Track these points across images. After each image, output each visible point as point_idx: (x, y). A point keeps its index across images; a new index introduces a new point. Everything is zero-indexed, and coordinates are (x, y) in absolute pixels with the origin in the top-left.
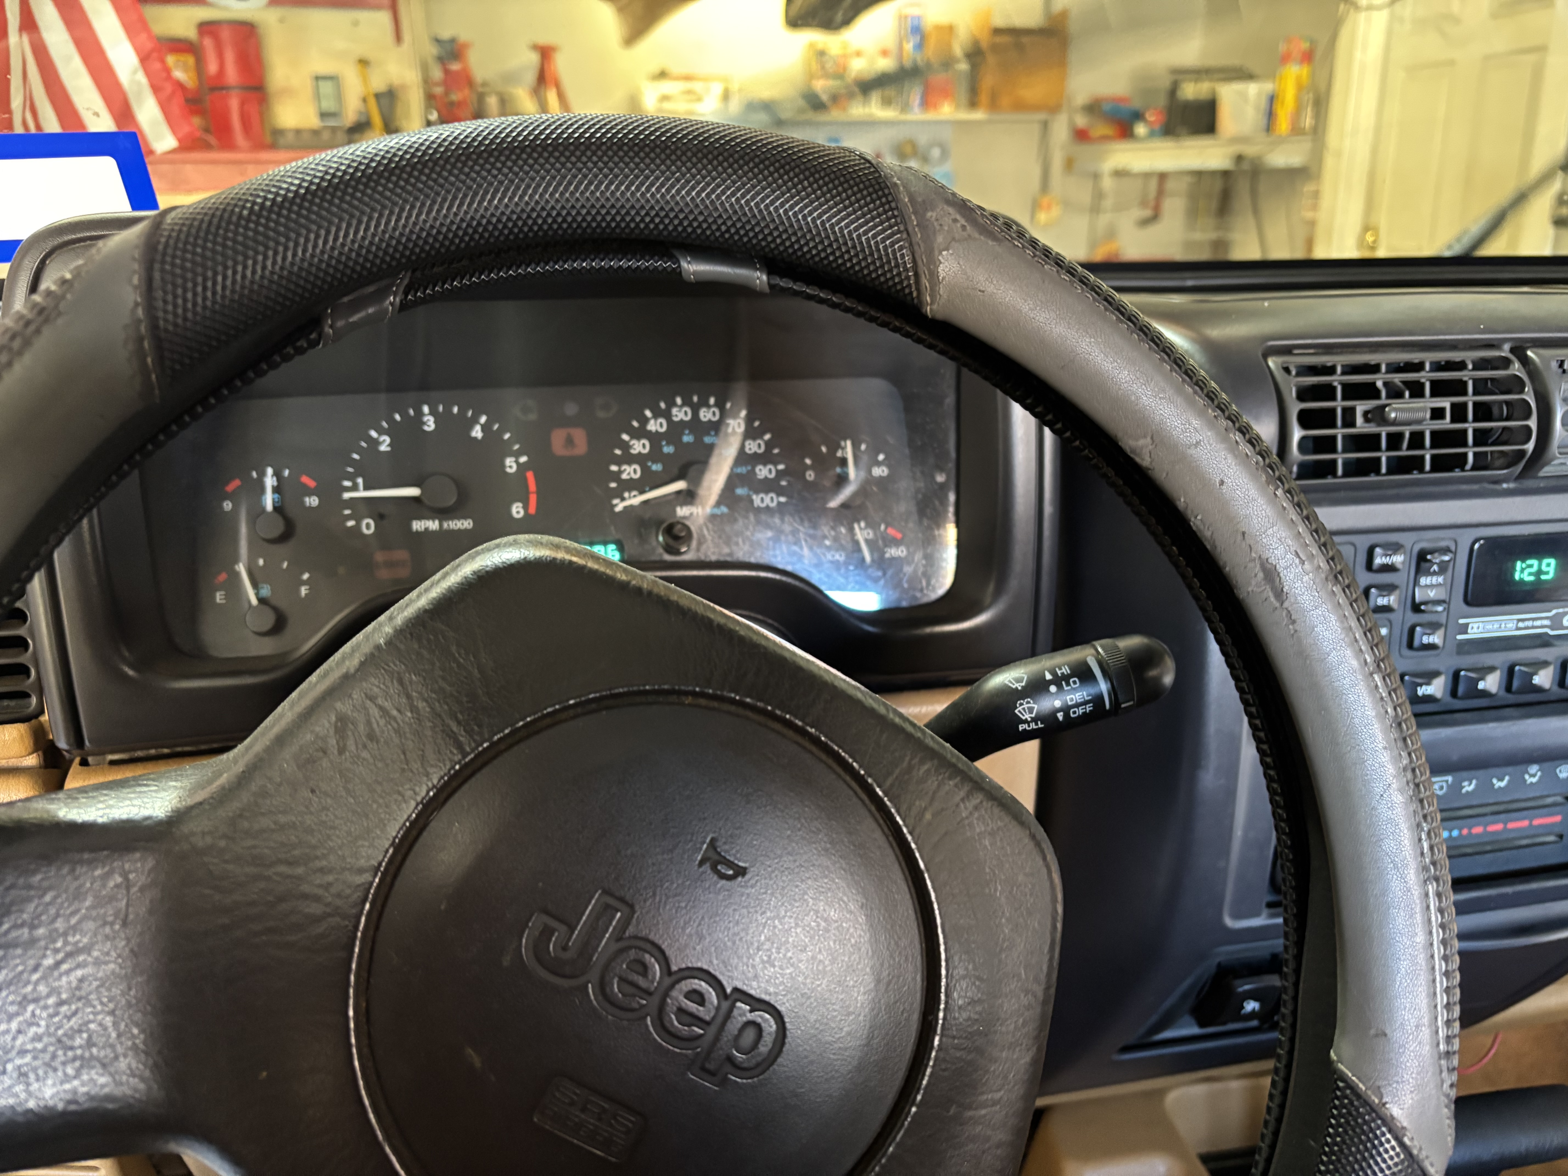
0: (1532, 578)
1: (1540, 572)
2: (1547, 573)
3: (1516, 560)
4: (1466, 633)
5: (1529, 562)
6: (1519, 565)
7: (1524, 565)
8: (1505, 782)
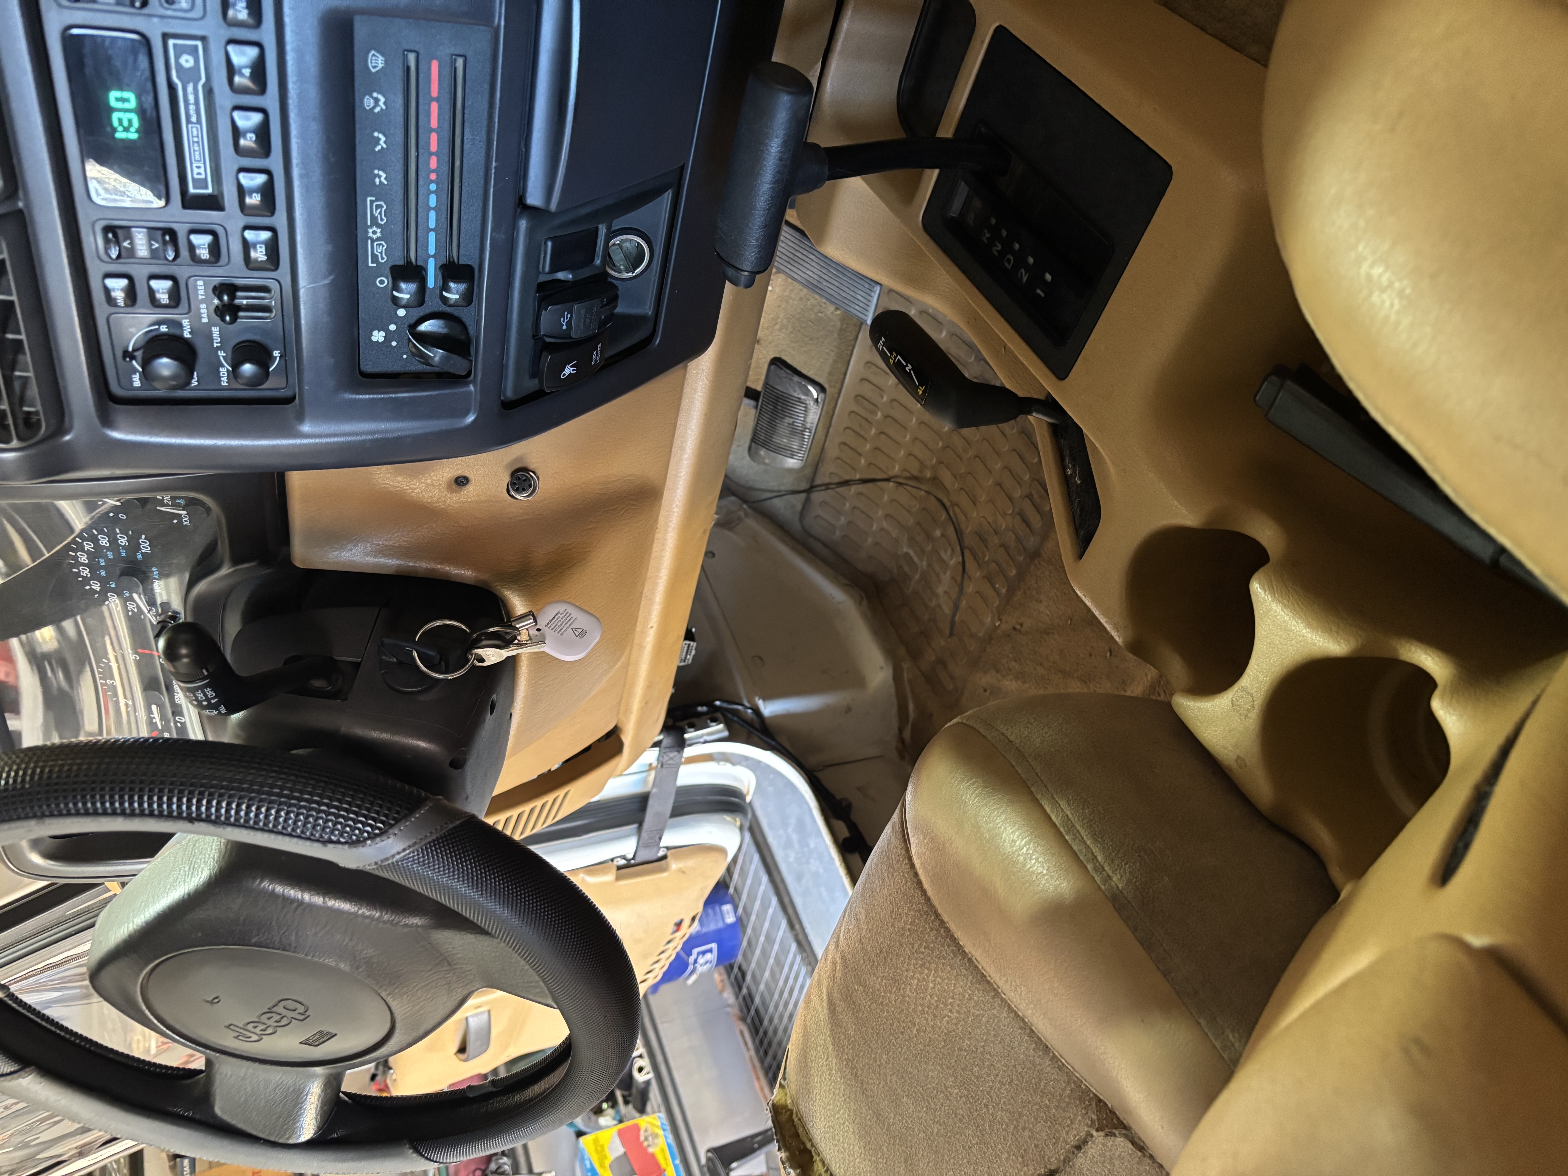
0: (135, 117)
1: (127, 109)
2: (127, 100)
3: (112, 134)
4: (206, 179)
5: (115, 123)
6: (120, 135)
7: (120, 129)
8: (381, 136)
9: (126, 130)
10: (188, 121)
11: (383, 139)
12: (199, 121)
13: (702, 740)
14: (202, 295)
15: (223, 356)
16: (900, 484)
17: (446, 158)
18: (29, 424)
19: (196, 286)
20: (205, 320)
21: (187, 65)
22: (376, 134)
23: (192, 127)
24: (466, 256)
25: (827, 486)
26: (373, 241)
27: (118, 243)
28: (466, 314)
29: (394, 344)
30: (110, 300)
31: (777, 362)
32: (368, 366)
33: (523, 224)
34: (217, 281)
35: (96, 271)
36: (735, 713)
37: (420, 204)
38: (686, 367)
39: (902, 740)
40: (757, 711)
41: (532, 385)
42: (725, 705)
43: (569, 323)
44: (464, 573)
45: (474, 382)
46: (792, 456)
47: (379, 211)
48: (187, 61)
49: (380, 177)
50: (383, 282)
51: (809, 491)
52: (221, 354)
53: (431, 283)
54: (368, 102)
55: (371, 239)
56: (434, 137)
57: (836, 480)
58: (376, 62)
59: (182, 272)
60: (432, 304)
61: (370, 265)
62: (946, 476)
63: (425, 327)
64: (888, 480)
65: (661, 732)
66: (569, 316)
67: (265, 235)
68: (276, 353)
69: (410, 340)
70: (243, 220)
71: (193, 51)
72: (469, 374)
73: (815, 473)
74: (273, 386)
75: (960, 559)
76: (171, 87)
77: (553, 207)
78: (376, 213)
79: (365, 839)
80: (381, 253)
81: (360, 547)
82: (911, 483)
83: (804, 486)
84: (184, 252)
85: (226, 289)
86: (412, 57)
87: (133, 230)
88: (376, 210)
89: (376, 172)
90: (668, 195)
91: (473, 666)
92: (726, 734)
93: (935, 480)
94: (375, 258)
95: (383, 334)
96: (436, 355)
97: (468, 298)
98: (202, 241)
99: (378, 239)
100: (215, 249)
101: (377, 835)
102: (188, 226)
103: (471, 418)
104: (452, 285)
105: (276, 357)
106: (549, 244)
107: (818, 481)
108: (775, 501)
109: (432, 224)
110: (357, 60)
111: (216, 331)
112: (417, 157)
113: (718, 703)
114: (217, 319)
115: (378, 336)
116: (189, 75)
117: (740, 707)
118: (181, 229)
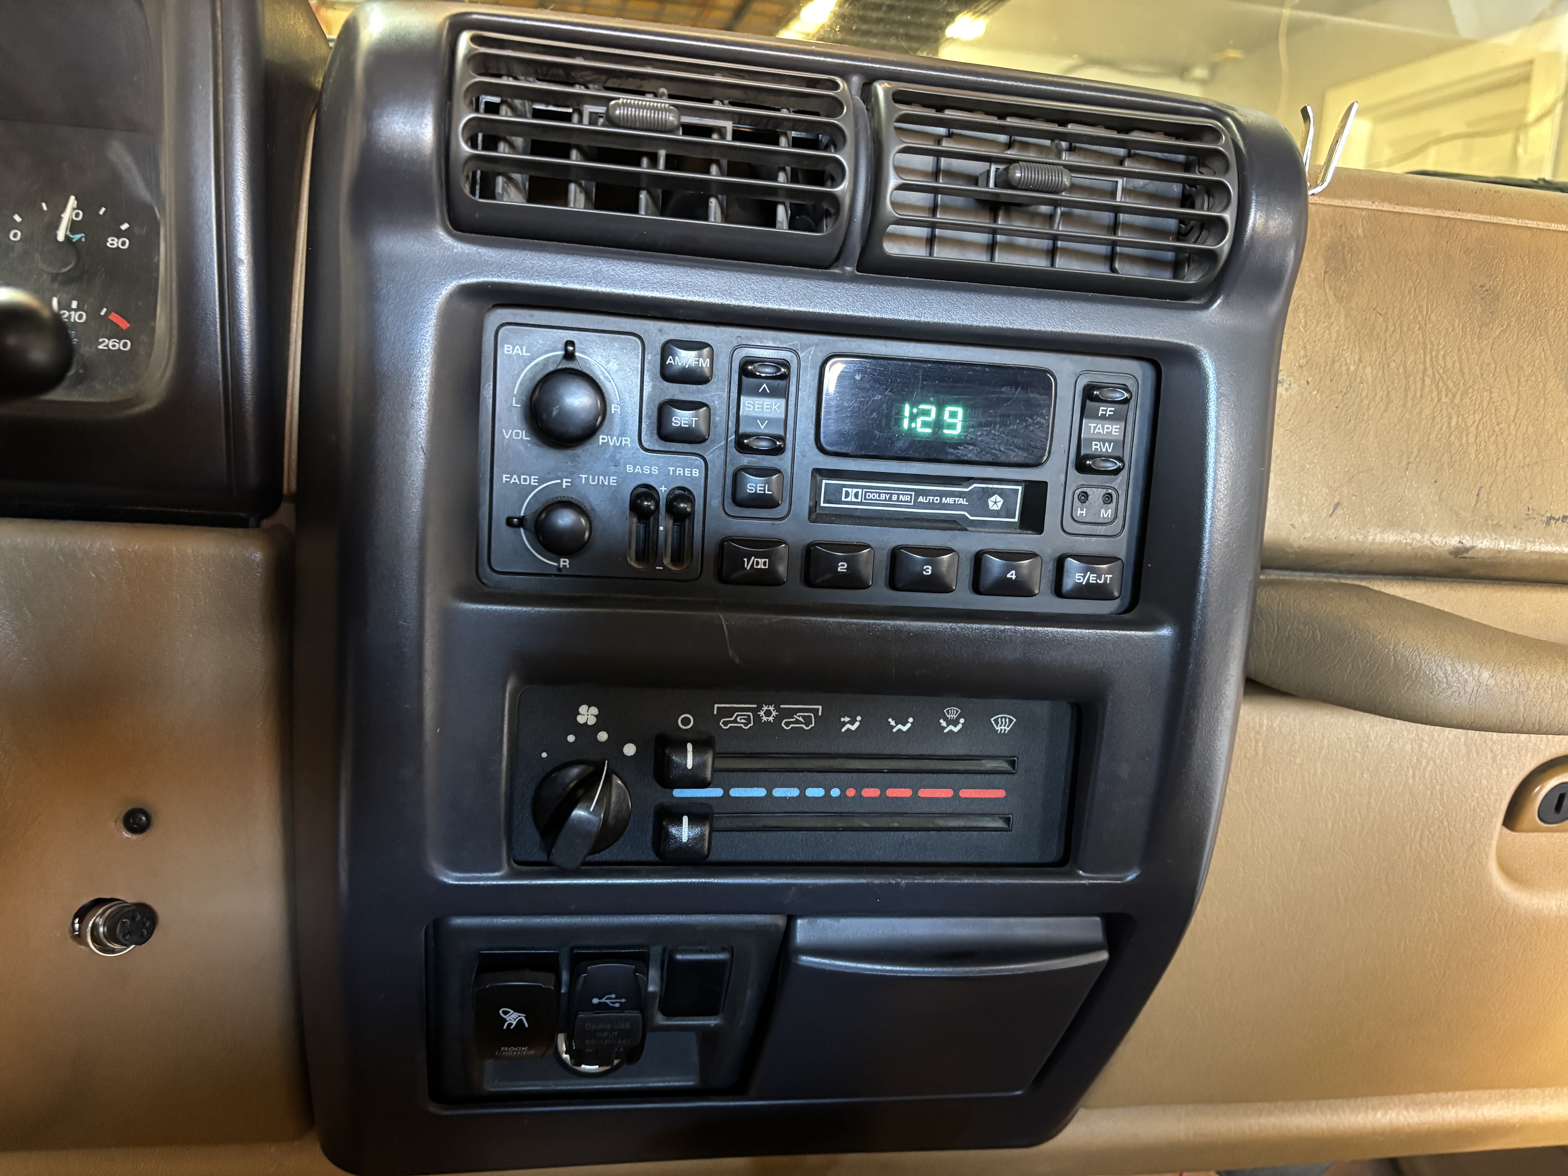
0: (929, 431)
1: (938, 424)
2: (952, 426)
3: (903, 402)
5: (923, 407)
6: (907, 409)
7: (915, 411)
8: (909, 725)
9: (913, 417)
10: (918, 493)
11: (905, 729)
12: (917, 505)
14: (674, 471)
15: (561, 484)
17: (876, 808)
19: (691, 466)
20: (631, 469)
21: (991, 501)
22: (911, 720)
23: (911, 495)
26: (755, 711)
27: (764, 377)
29: (571, 738)
30: (673, 347)
33: (768, 921)
34: (698, 496)
37: (811, 775)
43: (603, 1007)
47: (801, 719)
48: (995, 503)
49: (852, 722)
50: (689, 722)
55: (759, 708)
56: (906, 793)
58: (1003, 725)
59: (716, 449)
61: (716, 706)
66: (617, 1005)
68: (564, 563)
70: (794, 543)
76: (965, 481)
77: (797, 959)
78: (797, 717)
80: (735, 721)
84: (746, 460)
85: (684, 507)
86: (1010, 766)
87: (783, 401)
88: (802, 716)
89: (859, 718)
94: (729, 712)
95: (592, 721)
99: (757, 718)
105: (559, 562)
106: (723, 957)
109: (779, 792)
110: (1004, 701)
111: (608, 481)
112: (881, 771)
114: (632, 486)
116: (977, 503)
118: (782, 462)
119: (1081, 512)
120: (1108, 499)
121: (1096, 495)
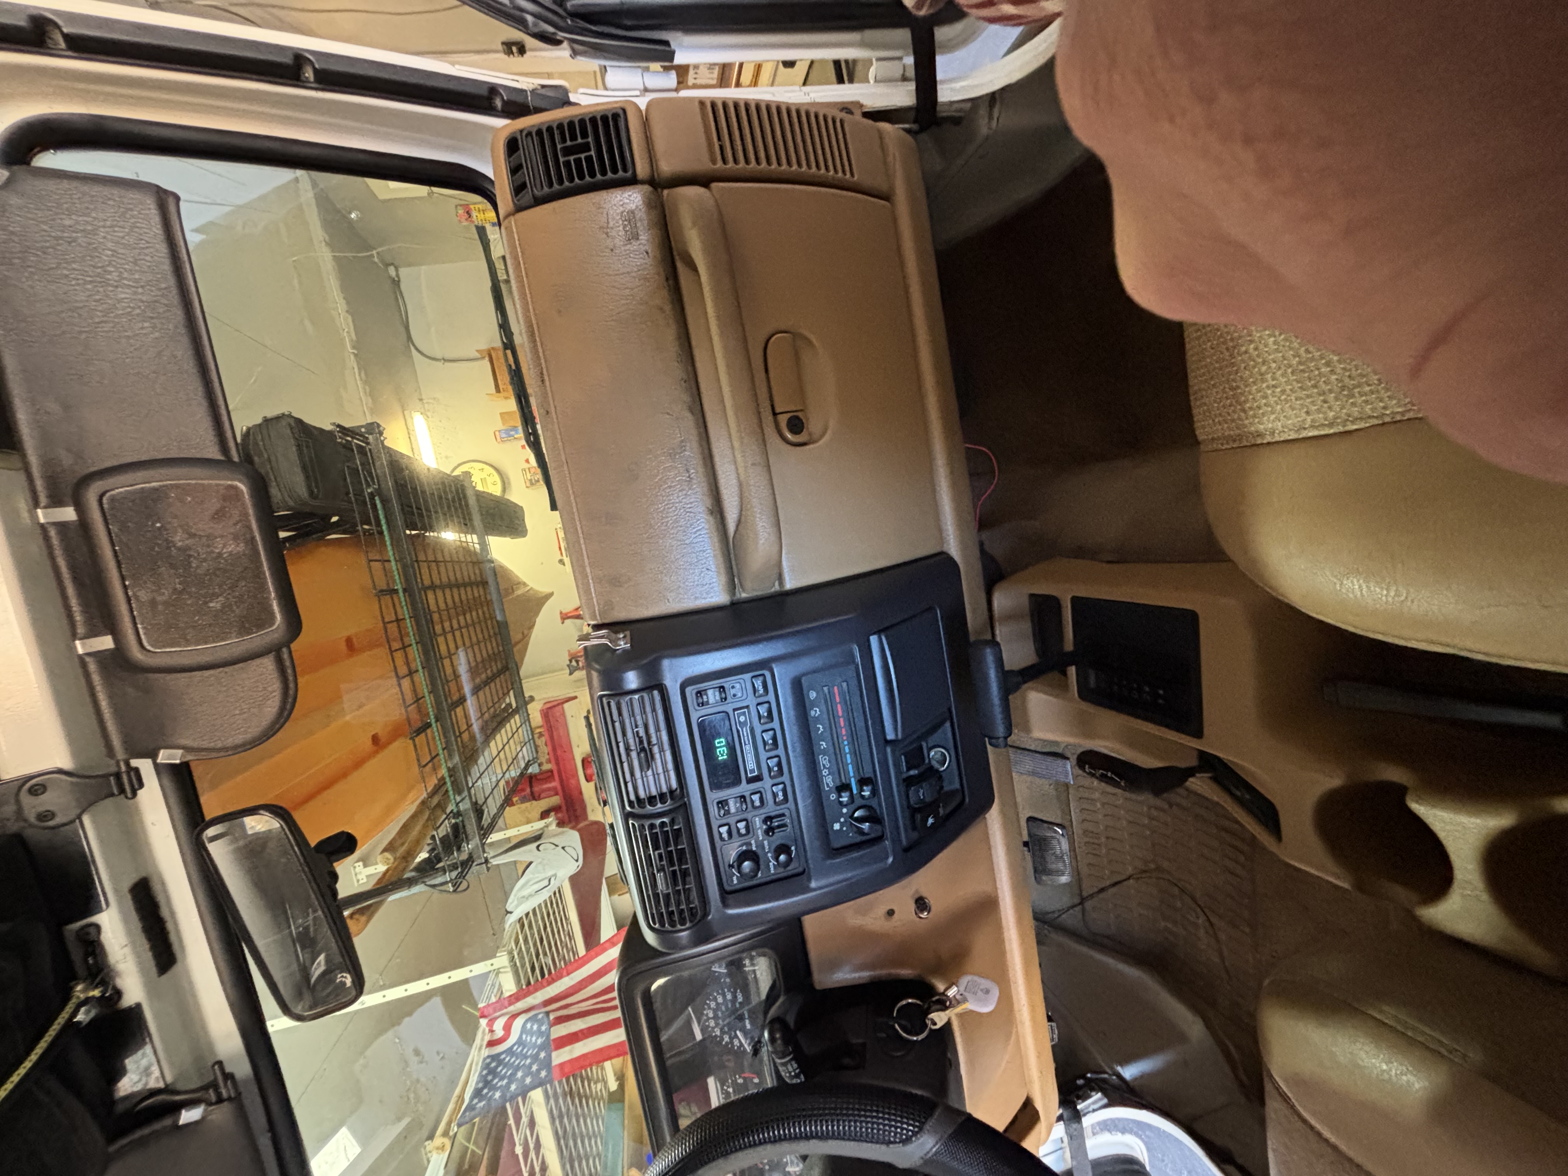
0: (725, 749)
1: (723, 747)
2: (722, 742)
3: (719, 761)
4: (755, 768)
5: (718, 754)
6: (720, 758)
9: (722, 755)
10: (745, 744)
11: (821, 727)
12: (749, 743)
13: (1091, 1109)
14: (758, 825)
15: (771, 856)
16: (1138, 878)
17: (848, 728)
18: (692, 912)
19: (756, 821)
20: (761, 838)
22: (818, 726)
23: (747, 746)
24: (868, 774)
25: (1091, 896)
26: (825, 777)
27: (723, 808)
28: (874, 803)
29: (845, 828)
30: (722, 839)
31: (1030, 819)
32: (836, 844)
33: (889, 750)
34: (763, 816)
35: (715, 824)
36: (1104, 1081)
37: (842, 753)
38: (985, 818)
39: (1242, 1085)
40: (1119, 1076)
41: (915, 835)
42: (1095, 1076)
43: (923, 794)
44: (906, 972)
45: (887, 839)
46: (1063, 874)
48: (742, 719)
50: (833, 797)
51: (1081, 903)
52: (769, 855)
53: (855, 791)
54: (813, 713)
55: (824, 775)
56: (842, 720)
57: (1096, 890)
58: (813, 695)
59: (749, 816)
60: (859, 802)
61: (826, 789)
62: (1165, 864)
63: (856, 815)
64: (1129, 878)
65: (1059, 1107)
66: (922, 791)
67: (781, 786)
68: (793, 848)
69: (851, 824)
70: (771, 782)
71: (744, 713)
72: (883, 836)
73: (1081, 890)
74: (794, 867)
75: (1205, 918)
76: (738, 731)
77: (900, 736)
78: (824, 762)
79: (911, 1137)
80: (830, 781)
81: (847, 968)
82: (1144, 875)
83: (1077, 900)
84: (749, 806)
85: (768, 819)
86: (825, 689)
87: (729, 800)
90: (948, 724)
91: (931, 1030)
92: (1105, 1101)
93: (1159, 869)
94: (828, 785)
96: (866, 826)
97: (874, 792)
98: (756, 798)
99: (827, 775)
100: (761, 800)
101: (917, 1133)
102: (749, 793)
103: (890, 860)
104: (865, 788)
105: (793, 850)
106: (903, 757)
107: (1085, 894)
108: (1064, 916)
109: (849, 761)
110: (806, 696)
111: (766, 843)
112: (836, 731)
113: (1089, 1075)
114: (766, 837)
115: (837, 826)
116: (743, 724)
117: (1106, 1076)
118: (747, 794)
119: (739, 695)
120: (733, 687)
121: (733, 692)
